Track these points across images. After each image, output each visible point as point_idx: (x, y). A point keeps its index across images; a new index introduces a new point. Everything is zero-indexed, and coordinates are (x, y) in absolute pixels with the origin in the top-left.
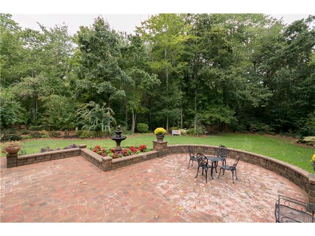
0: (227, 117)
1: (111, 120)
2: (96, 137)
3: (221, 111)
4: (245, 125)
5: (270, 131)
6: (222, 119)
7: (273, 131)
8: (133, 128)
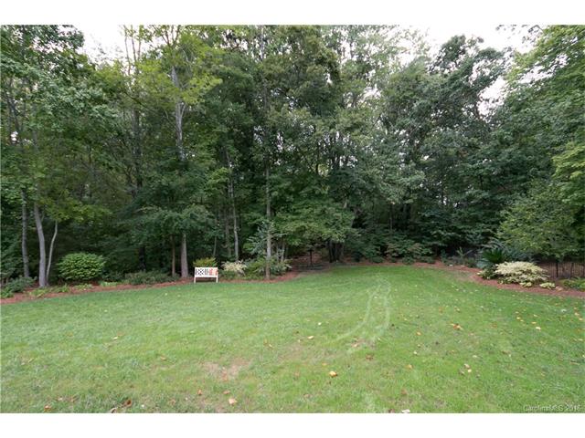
0: (338, 228)
3: (323, 214)
4: (378, 245)
5: (423, 255)
6: (327, 232)
7: (428, 255)
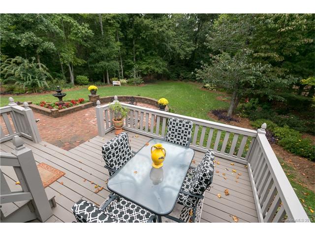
1: (45, 75)
2: (33, 92)
4: (177, 74)
8: (73, 81)
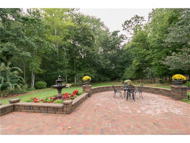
3: (90, 71)
5: (109, 80)
